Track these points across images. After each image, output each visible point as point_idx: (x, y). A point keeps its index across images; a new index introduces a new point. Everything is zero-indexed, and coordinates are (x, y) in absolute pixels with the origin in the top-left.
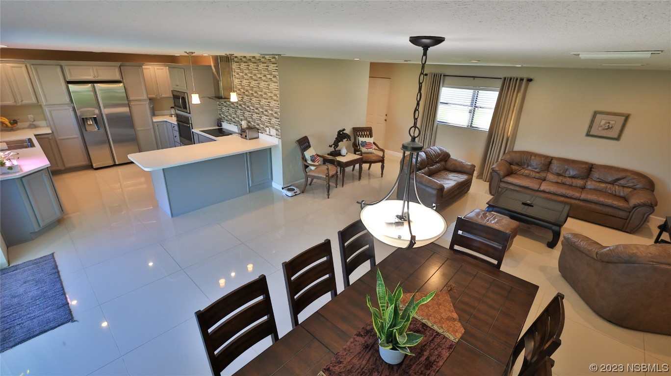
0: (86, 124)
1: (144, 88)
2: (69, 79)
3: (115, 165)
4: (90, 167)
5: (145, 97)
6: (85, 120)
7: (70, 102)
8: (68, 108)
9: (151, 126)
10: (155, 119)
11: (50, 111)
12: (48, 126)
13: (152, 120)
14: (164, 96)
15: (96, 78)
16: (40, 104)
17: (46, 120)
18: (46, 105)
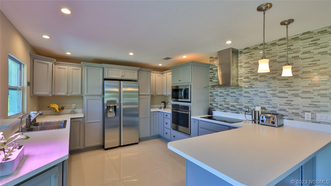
0: (108, 111)
1: (149, 87)
2: (106, 77)
3: (120, 146)
4: (102, 147)
5: (149, 93)
6: (108, 107)
7: (102, 94)
8: (100, 98)
9: (149, 116)
10: (152, 110)
11: (87, 100)
12: (82, 113)
13: (150, 110)
14: (158, 94)
15: (123, 78)
16: (82, 95)
17: (82, 108)
18: (86, 95)
